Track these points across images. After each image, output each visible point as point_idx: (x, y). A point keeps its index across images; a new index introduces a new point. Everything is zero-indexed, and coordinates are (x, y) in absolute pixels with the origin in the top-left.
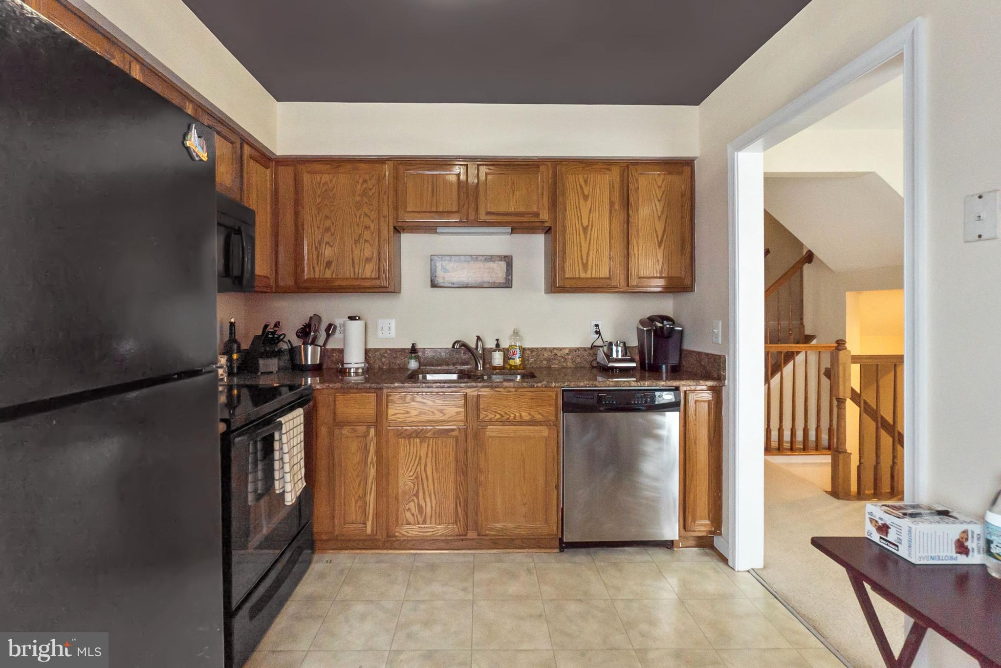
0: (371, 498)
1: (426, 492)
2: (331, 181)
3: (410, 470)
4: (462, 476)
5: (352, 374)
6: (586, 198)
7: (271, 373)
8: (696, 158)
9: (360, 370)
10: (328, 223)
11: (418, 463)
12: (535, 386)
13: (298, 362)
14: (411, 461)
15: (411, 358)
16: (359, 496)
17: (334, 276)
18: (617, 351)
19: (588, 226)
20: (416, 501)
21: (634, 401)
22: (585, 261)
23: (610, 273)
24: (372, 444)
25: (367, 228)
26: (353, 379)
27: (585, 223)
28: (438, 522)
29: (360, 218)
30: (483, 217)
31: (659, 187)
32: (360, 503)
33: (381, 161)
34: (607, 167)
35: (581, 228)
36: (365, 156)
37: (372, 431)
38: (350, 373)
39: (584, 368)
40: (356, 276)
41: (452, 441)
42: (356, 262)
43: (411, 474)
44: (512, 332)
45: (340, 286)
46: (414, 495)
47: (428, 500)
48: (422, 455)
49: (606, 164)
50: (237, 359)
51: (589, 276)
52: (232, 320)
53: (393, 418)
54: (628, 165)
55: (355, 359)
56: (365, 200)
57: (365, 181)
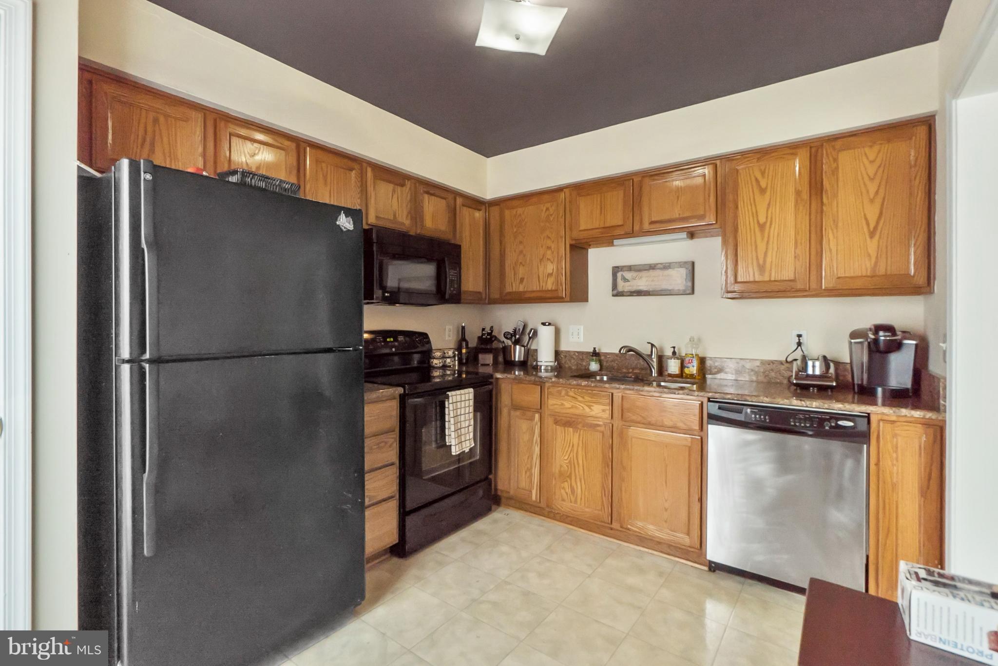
0: (536, 471)
1: (578, 477)
2: (523, 212)
3: (565, 454)
4: (607, 468)
5: (543, 371)
6: (763, 191)
7: (488, 365)
8: (936, 111)
9: (549, 368)
10: (521, 247)
11: (571, 450)
12: (677, 393)
13: (509, 359)
14: (566, 447)
15: (592, 360)
16: (528, 468)
17: (525, 290)
18: (814, 367)
19: (765, 223)
20: (569, 482)
21: (795, 422)
22: (761, 262)
23: (795, 274)
24: (537, 427)
25: (549, 248)
26: (543, 374)
27: (762, 220)
28: (586, 505)
29: (544, 240)
30: (646, 226)
31: (872, 162)
32: (528, 473)
33: (559, 190)
34: (791, 151)
35: (756, 226)
36: (549, 187)
37: (537, 416)
38: (541, 369)
39: (781, 383)
40: (541, 289)
41: (598, 436)
42: (541, 278)
43: (566, 458)
44: (689, 340)
45: (529, 297)
46: (568, 477)
47: (579, 484)
48: (574, 443)
49: (792, 148)
50: (466, 353)
51: (766, 278)
52: (463, 325)
53: (551, 407)
54: (823, 143)
55: (545, 358)
56: (548, 224)
57: (547, 209)
